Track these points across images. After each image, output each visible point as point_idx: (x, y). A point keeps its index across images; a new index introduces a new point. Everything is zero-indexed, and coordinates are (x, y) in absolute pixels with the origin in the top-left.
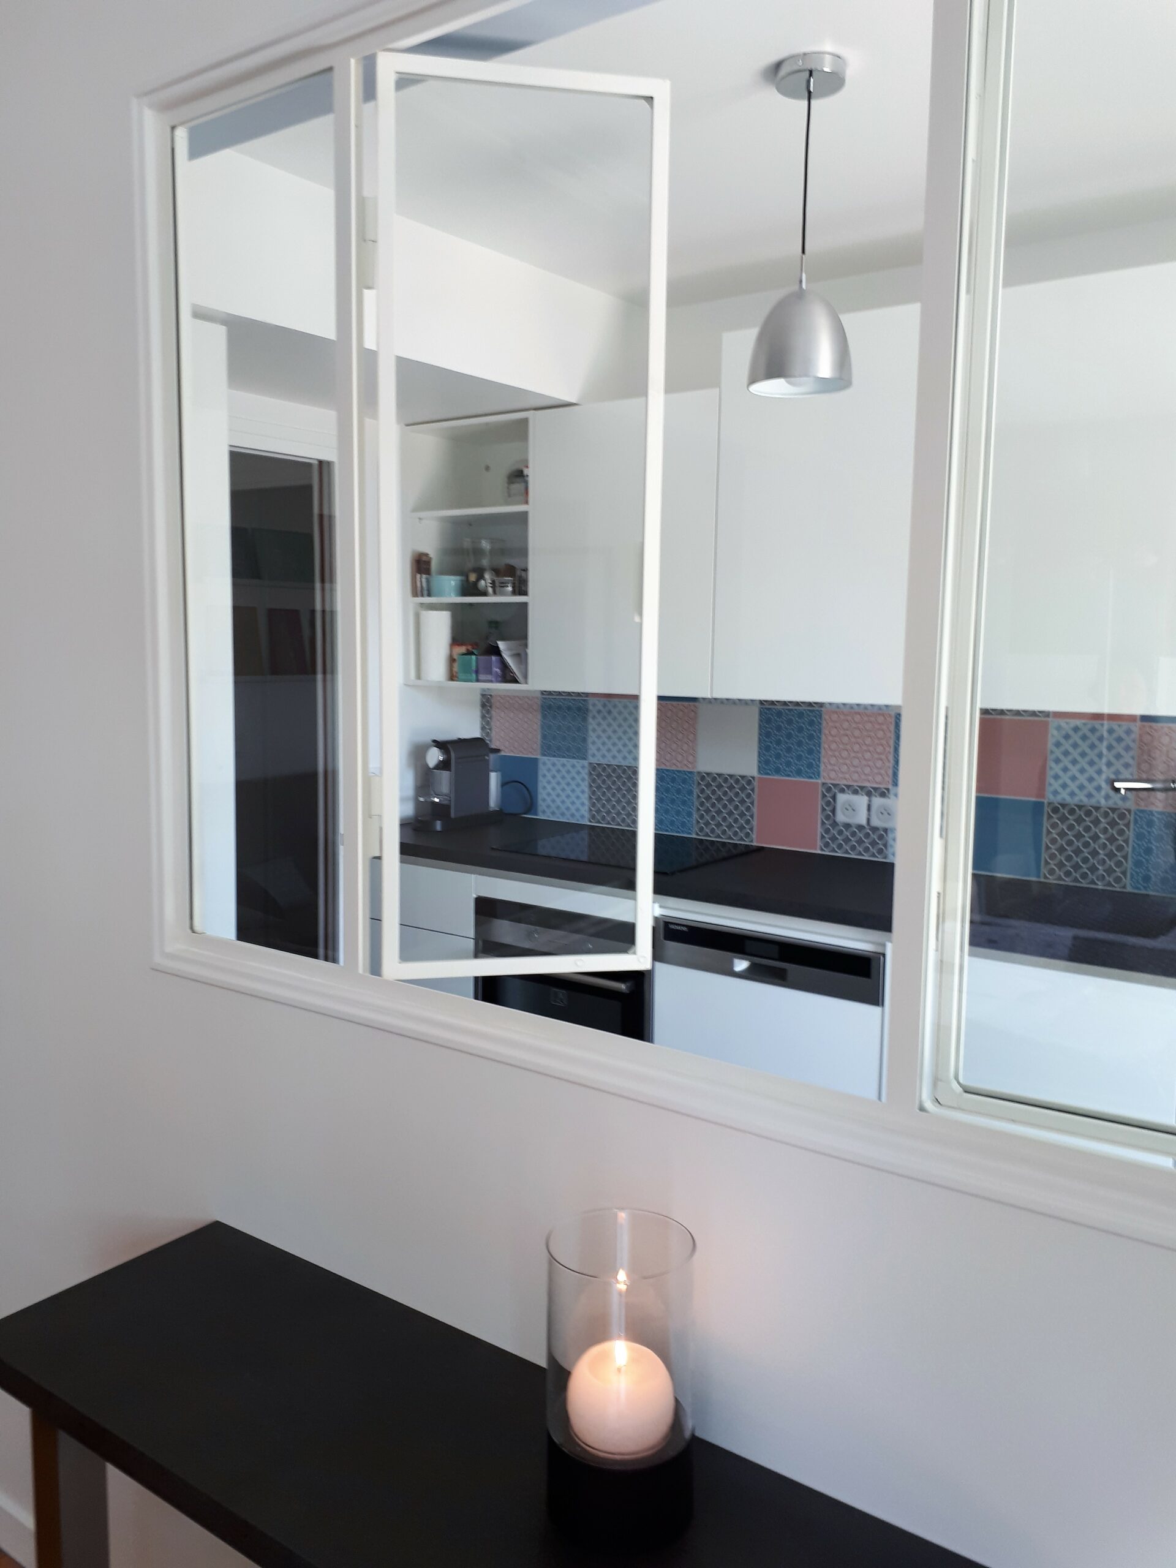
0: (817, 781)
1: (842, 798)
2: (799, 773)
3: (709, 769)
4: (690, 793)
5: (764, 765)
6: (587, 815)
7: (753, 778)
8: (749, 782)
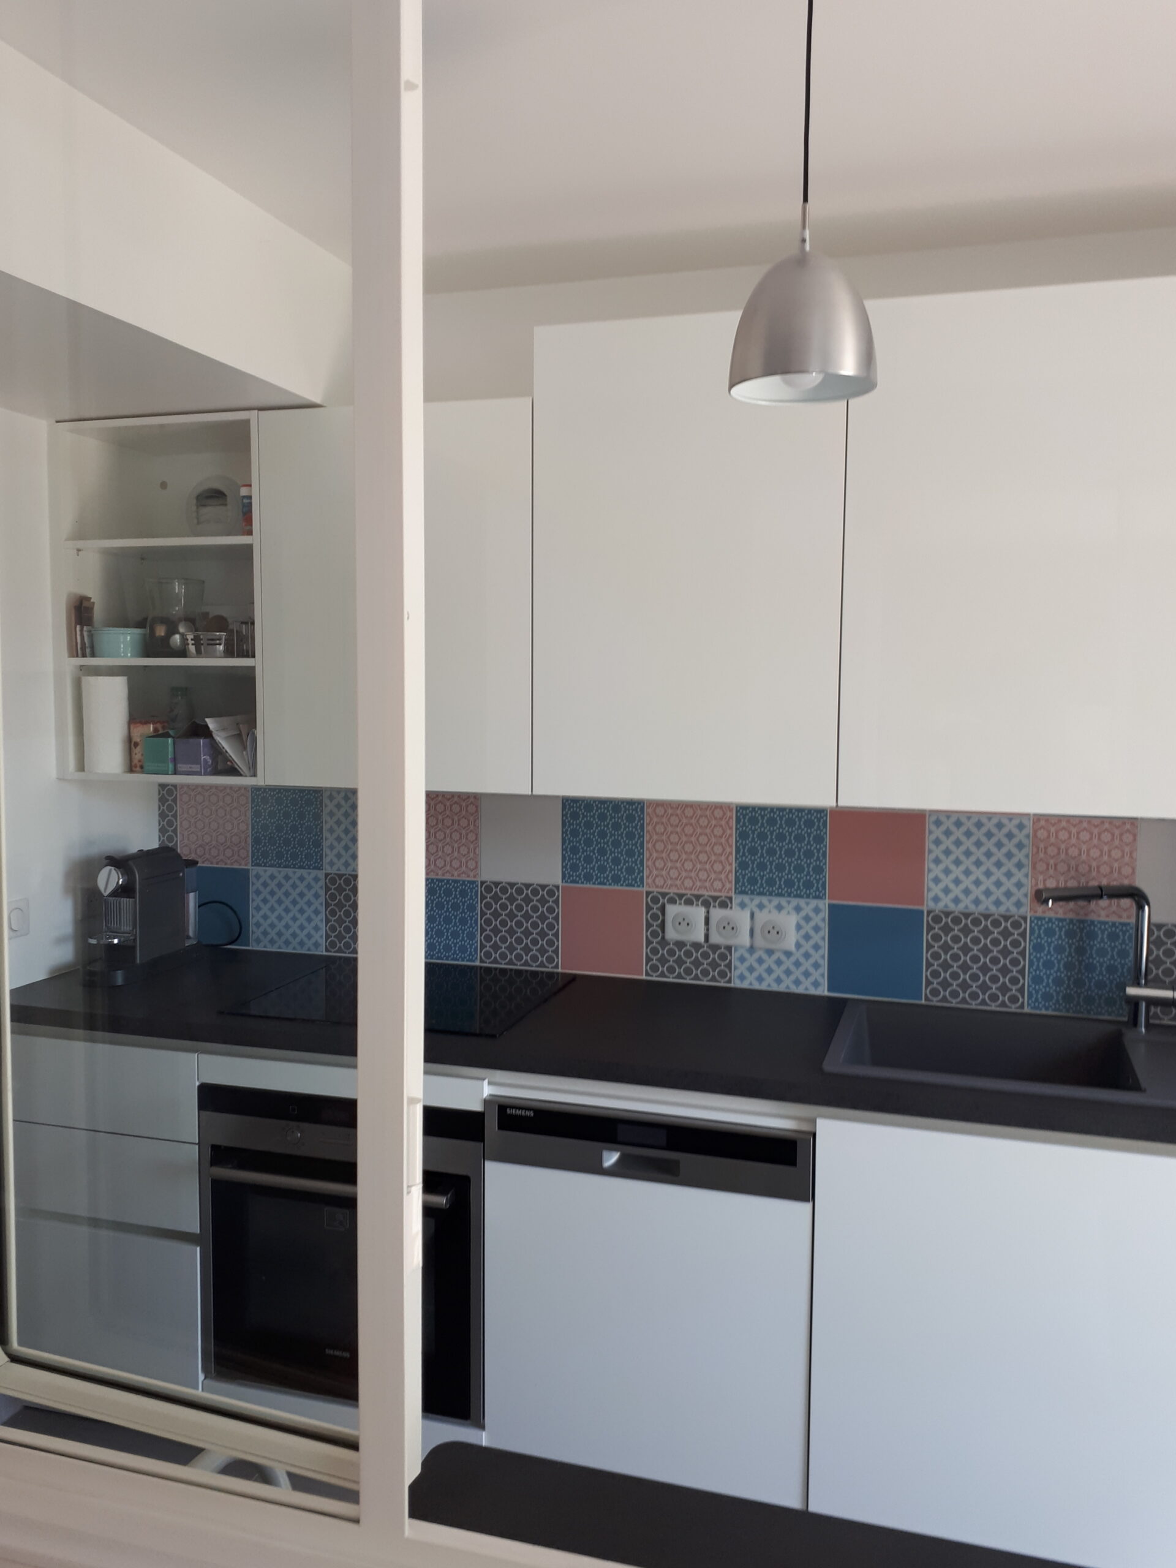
0: (640, 889)
1: (672, 910)
2: (616, 880)
3: (496, 879)
4: (472, 908)
5: (570, 871)
6: (323, 942)
7: (557, 887)
8: (551, 893)
